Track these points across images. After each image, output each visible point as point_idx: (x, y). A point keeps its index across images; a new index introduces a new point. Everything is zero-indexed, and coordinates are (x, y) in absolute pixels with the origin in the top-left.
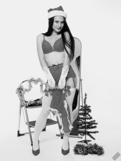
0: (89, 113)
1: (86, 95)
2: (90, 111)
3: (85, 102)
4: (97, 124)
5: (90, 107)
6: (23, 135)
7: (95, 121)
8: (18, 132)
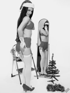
0: (55, 65)
1: (53, 55)
2: (55, 64)
3: (52, 58)
4: (59, 71)
5: (55, 61)
6: (15, 76)
7: (58, 69)
8: (12, 74)
